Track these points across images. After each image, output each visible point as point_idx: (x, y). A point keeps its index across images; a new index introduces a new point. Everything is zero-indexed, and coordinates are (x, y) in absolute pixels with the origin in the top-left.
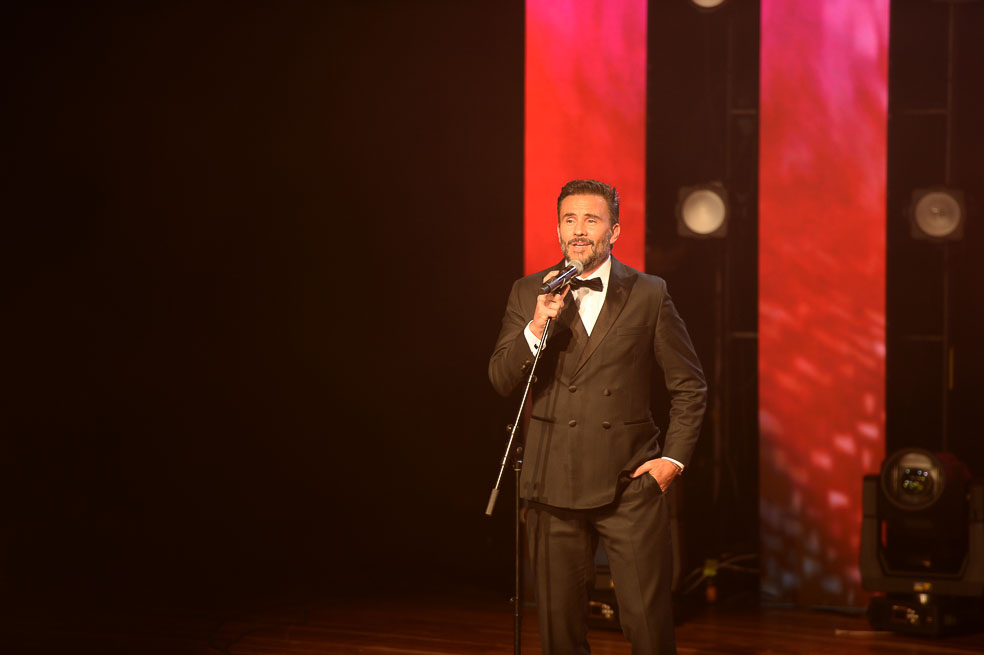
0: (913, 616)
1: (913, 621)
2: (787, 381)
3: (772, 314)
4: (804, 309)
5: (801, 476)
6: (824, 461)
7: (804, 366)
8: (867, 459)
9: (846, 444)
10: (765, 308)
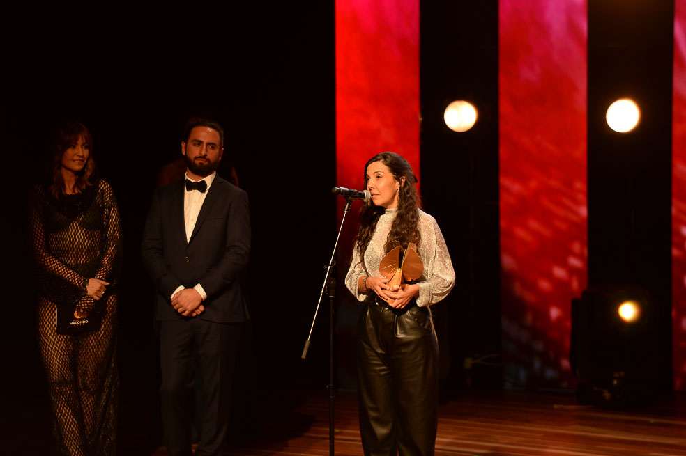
0: (607, 395)
1: (607, 398)
2: (520, 233)
3: (511, 187)
4: (533, 184)
5: (530, 297)
6: (545, 285)
7: (534, 224)
8: (575, 284)
9: (559, 272)
10: (505, 181)
